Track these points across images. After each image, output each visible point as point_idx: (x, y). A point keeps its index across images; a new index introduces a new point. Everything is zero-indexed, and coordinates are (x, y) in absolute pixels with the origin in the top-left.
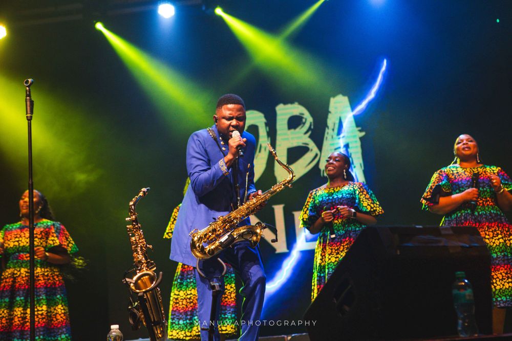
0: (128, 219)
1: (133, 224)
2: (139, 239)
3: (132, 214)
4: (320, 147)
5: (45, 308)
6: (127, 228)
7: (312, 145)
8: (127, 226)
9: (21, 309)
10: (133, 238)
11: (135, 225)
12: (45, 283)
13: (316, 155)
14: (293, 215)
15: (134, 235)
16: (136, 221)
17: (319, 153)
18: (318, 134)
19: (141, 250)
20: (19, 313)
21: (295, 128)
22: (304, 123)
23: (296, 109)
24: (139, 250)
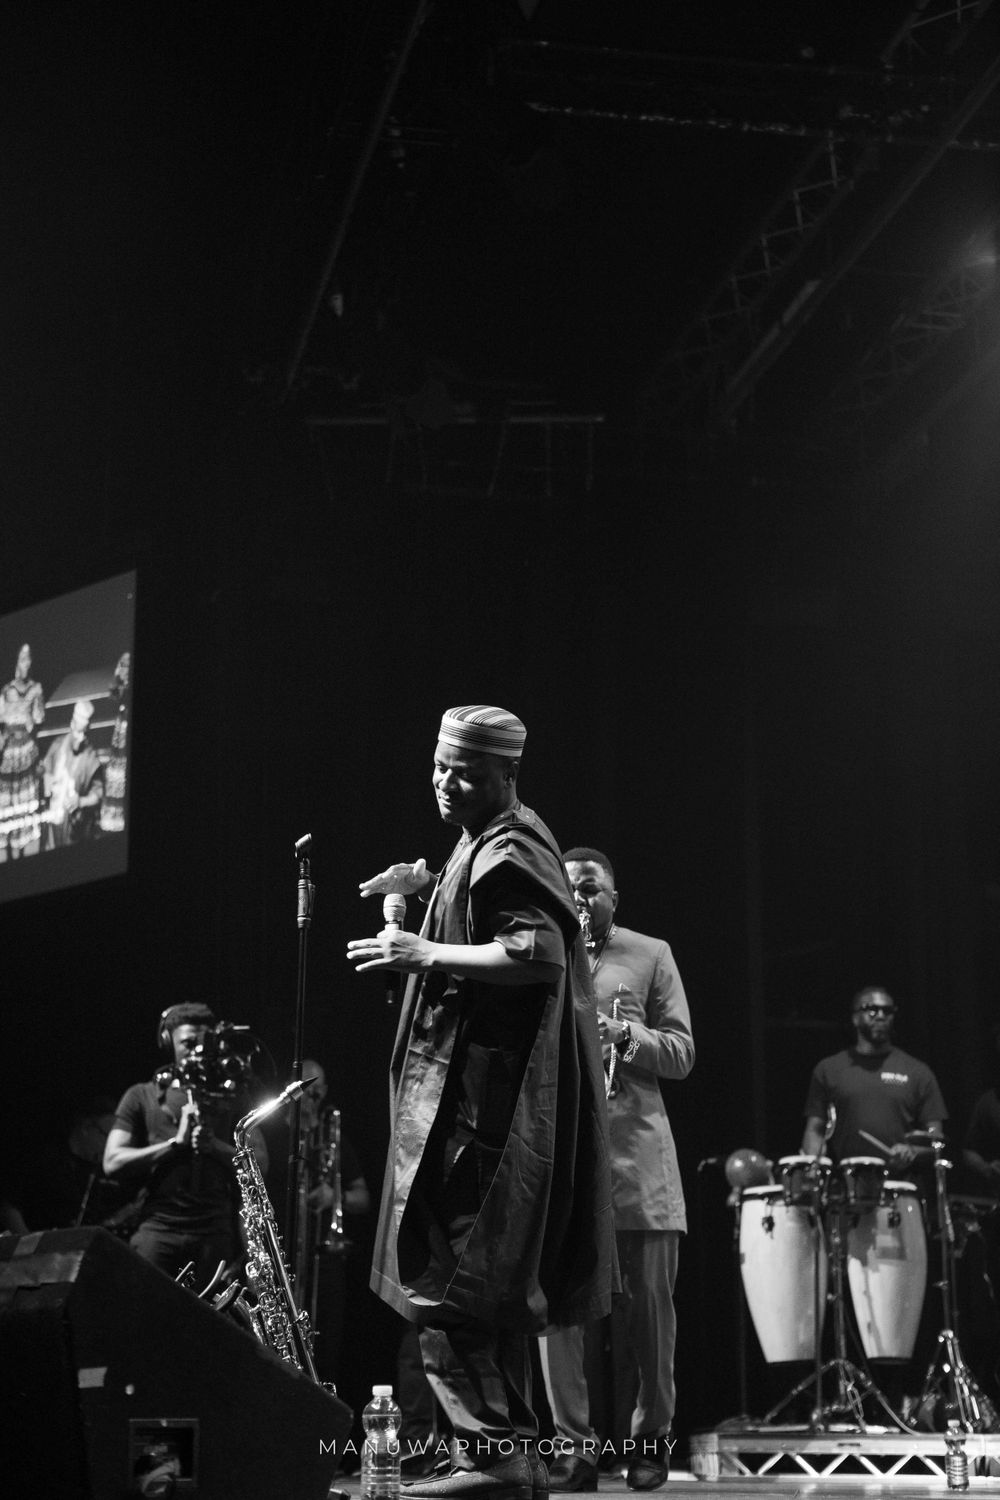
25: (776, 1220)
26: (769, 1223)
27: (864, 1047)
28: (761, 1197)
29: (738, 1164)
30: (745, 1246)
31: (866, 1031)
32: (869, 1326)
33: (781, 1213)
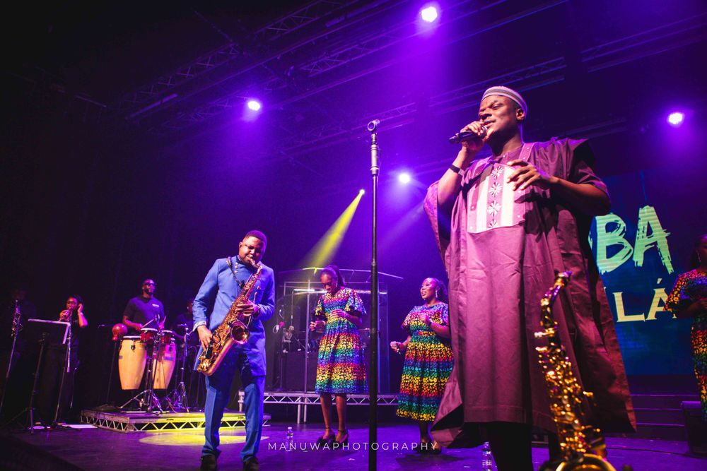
0: (538, 334)
1: (549, 347)
2: (564, 377)
3: (548, 325)
4: (633, 245)
5: (435, 380)
6: (538, 353)
7: (626, 243)
8: (538, 349)
9: (419, 378)
10: (551, 373)
11: (554, 348)
12: (438, 358)
13: (630, 251)
14: (613, 295)
15: (552, 367)
16: (556, 338)
17: (632, 248)
18: (631, 236)
19: (571, 400)
20: (417, 381)
21: (612, 231)
22: (619, 228)
23: (612, 218)
24: (564, 402)
25: (136, 347)
26: (133, 347)
27: (145, 295)
28: (132, 339)
29: (118, 328)
30: (122, 353)
31: (147, 291)
32: (158, 380)
33: (138, 344)
